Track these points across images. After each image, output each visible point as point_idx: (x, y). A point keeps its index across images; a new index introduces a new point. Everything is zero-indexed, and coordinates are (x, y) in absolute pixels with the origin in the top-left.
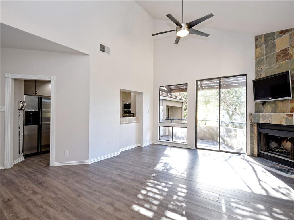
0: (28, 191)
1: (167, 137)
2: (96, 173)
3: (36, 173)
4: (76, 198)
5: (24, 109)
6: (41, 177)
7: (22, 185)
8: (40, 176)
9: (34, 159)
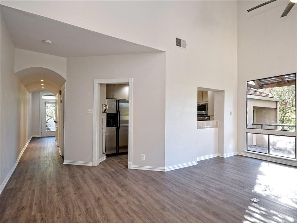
0: (114, 192)
1: (255, 148)
2: (175, 183)
3: (117, 173)
4: (161, 211)
5: (107, 112)
6: (123, 179)
7: (108, 185)
8: (121, 177)
9: (114, 160)
